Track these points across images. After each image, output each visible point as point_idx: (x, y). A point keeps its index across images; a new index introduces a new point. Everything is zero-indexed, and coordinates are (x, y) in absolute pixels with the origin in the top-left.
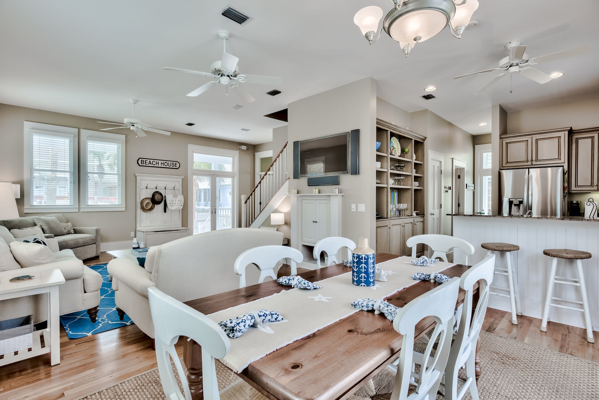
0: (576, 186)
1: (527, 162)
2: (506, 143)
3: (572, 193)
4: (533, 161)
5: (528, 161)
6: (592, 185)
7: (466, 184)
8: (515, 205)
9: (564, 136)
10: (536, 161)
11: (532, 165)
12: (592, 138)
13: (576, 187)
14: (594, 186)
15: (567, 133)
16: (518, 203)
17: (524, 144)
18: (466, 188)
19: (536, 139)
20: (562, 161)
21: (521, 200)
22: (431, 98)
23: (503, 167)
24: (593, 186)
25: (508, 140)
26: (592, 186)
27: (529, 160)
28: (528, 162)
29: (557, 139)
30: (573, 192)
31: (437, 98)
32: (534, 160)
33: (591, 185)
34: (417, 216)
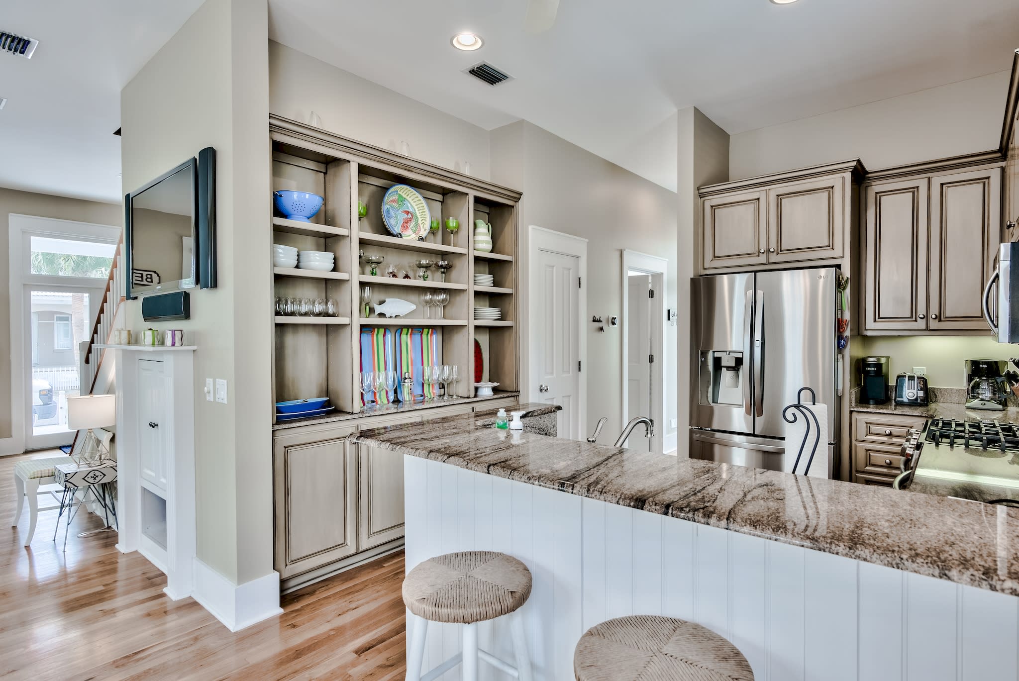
0: (877, 320)
1: (758, 256)
2: (712, 207)
3: (867, 336)
4: (770, 254)
5: (758, 253)
6: (913, 317)
7: (669, 311)
8: (728, 368)
9: (842, 183)
10: (778, 254)
11: (769, 263)
12: (914, 190)
13: (875, 321)
14: (918, 319)
15: (848, 176)
16: (733, 364)
17: (751, 208)
18: (669, 319)
19: (778, 196)
20: (838, 252)
21: (740, 355)
22: (501, 80)
23: (705, 269)
24: (916, 318)
25: (716, 200)
26: (914, 319)
27: (762, 251)
28: (760, 254)
29: (825, 195)
30: (869, 333)
31: (513, 78)
32: (772, 250)
33: (911, 317)
34: (496, 396)
